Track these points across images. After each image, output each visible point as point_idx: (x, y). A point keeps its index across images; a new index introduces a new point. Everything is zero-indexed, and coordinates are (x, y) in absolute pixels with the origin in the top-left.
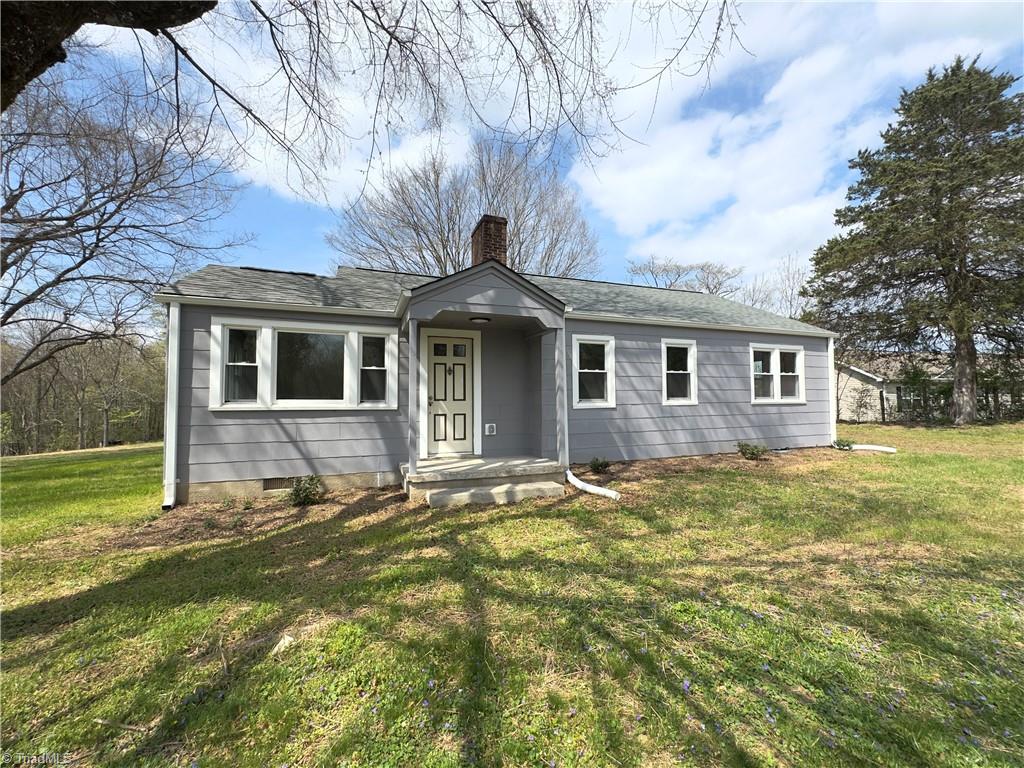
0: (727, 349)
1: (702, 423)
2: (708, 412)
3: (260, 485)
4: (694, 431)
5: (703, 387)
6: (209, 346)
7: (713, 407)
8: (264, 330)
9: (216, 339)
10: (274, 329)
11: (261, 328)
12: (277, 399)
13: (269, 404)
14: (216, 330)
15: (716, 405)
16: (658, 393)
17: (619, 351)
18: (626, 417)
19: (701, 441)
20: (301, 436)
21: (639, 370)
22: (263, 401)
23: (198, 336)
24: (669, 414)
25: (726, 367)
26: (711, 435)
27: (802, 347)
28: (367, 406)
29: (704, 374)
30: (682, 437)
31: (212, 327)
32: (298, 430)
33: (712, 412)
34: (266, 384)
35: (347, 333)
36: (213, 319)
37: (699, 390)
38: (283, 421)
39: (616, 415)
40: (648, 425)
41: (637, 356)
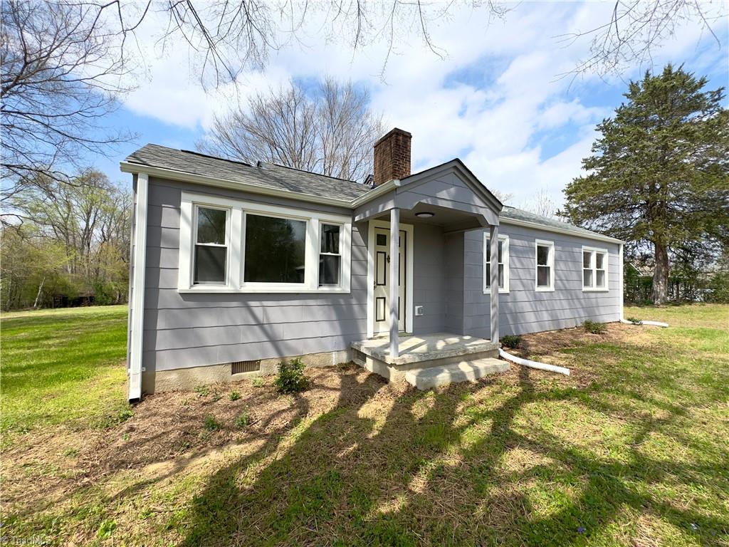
0: (570, 249)
1: (557, 305)
2: (560, 297)
3: (229, 368)
4: (551, 311)
5: (557, 279)
6: (178, 223)
7: (562, 293)
8: (234, 211)
9: (186, 219)
10: (244, 211)
11: (231, 208)
12: (245, 281)
13: (238, 286)
14: (186, 207)
15: (564, 291)
16: (533, 282)
17: (512, 248)
18: (515, 301)
19: (555, 320)
20: (268, 319)
21: (522, 264)
22: (233, 284)
23: (167, 213)
24: (538, 299)
25: (570, 263)
26: (561, 315)
27: (607, 250)
28: (326, 289)
29: (559, 268)
30: (546, 316)
31: (182, 203)
32: (265, 312)
33: (562, 298)
34: (235, 265)
35: (309, 219)
36: (184, 195)
37: (555, 280)
38: (252, 303)
39: (509, 299)
40: (527, 307)
41: (522, 252)
